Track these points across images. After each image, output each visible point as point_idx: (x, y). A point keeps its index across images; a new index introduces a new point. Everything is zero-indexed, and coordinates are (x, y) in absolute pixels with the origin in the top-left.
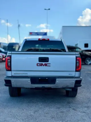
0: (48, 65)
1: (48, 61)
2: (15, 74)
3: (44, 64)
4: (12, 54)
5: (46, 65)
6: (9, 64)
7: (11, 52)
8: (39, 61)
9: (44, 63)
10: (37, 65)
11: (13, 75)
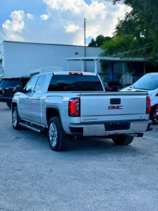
0: (120, 107)
1: (120, 103)
2: (84, 120)
3: (116, 107)
4: (80, 95)
5: (118, 108)
6: (78, 108)
7: (79, 93)
8: (111, 103)
9: (116, 105)
10: (109, 108)
11: (82, 121)
